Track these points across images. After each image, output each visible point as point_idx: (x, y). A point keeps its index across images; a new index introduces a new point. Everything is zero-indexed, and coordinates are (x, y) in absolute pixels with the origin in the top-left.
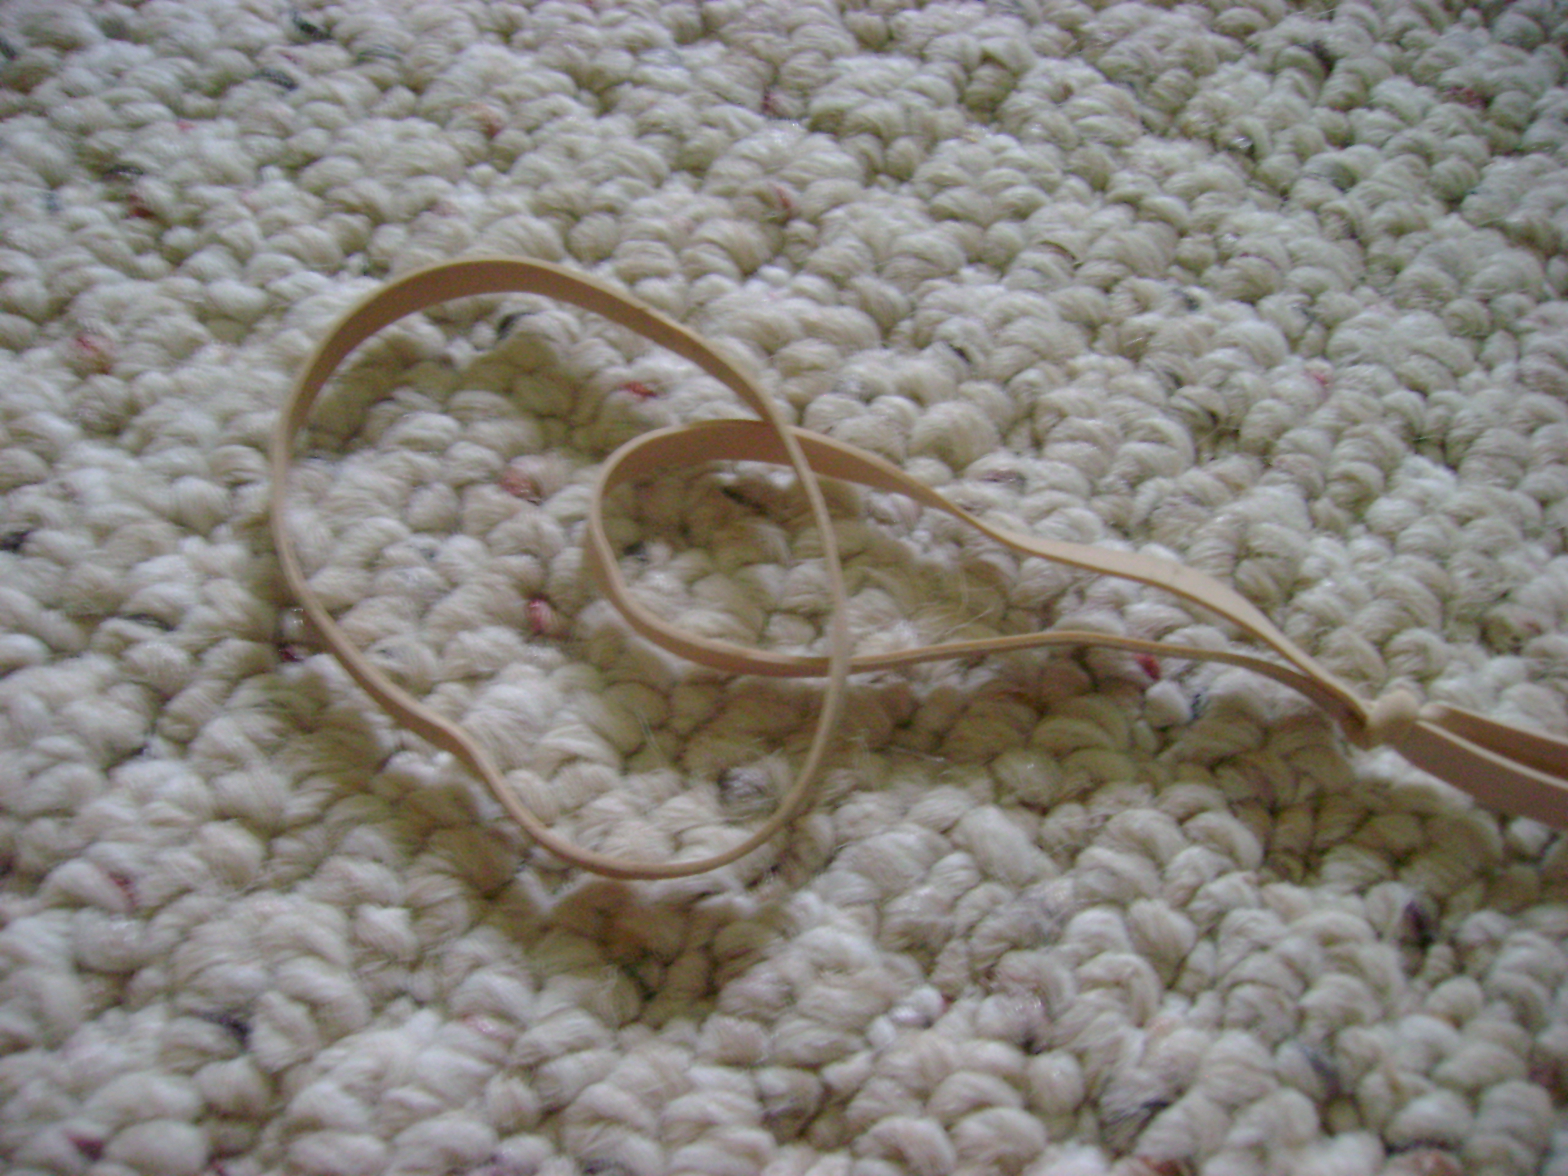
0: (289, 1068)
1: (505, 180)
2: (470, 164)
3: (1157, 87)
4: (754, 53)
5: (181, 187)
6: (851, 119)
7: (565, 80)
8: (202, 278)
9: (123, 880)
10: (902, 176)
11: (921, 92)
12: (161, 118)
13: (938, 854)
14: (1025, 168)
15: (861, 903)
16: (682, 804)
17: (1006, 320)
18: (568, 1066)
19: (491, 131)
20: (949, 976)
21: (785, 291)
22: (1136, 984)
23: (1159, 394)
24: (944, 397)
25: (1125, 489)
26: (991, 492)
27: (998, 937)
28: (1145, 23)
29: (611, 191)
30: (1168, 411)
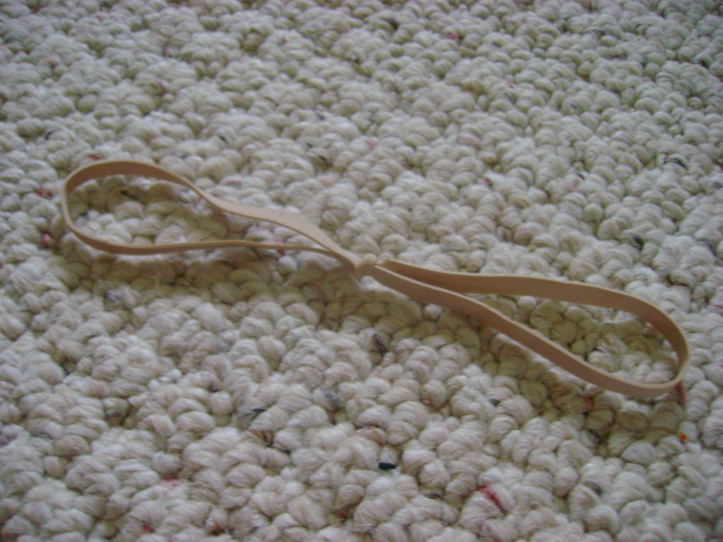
1: (56, 84)
2: (44, 79)
3: (322, 39)
6: (195, 56)
7: (85, 46)
10: (212, 76)
11: (224, 44)
13: (185, 320)
14: (261, 70)
15: (152, 338)
16: (89, 304)
17: (244, 126)
18: (31, 398)
20: (185, 366)
21: (159, 120)
22: (257, 366)
23: (302, 152)
24: (214, 155)
25: (282, 187)
26: (227, 189)
27: (204, 350)
28: (321, 14)
29: (96, 86)
30: (305, 157)
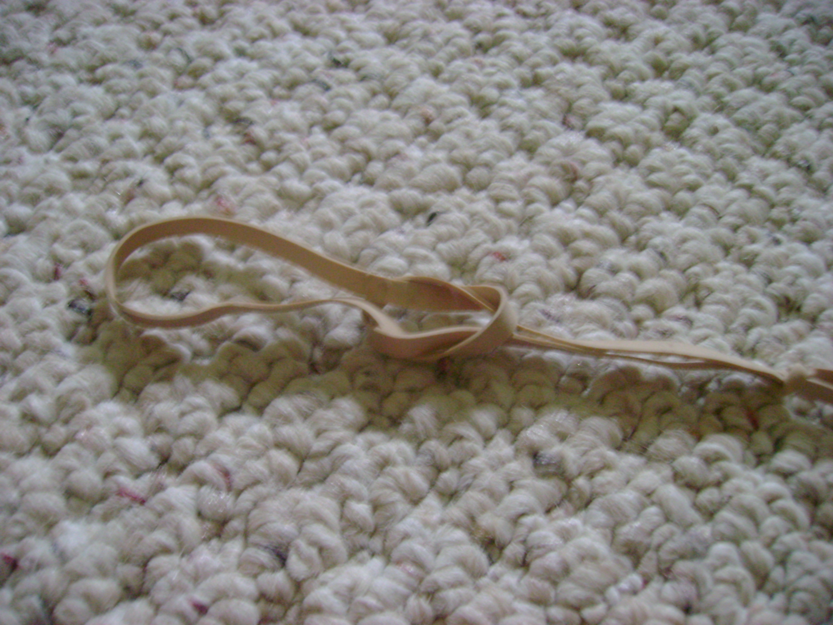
0: (304, 580)
1: (433, 146)
2: (416, 136)
3: (761, 132)
4: (560, 95)
5: (272, 132)
6: (608, 133)
7: (464, 99)
8: (281, 177)
9: (226, 474)
10: (632, 163)
11: (643, 123)
12: (261, 97)
13: (643, 506)
14: (695, 166)
15: (604, 527)
16: (514, 466)
17: (684, 240)
18: (451, 594)
19: (428, 121)
20: (646, 570)
21: (572, 215)
22: (744, 584)
23: (761, 286)
24: (652, 276)
25: (741, 331)
26: (676, 325)
27: (673, 552)
28: (755, 99)
29: (487, 156)
30: (764, 294)
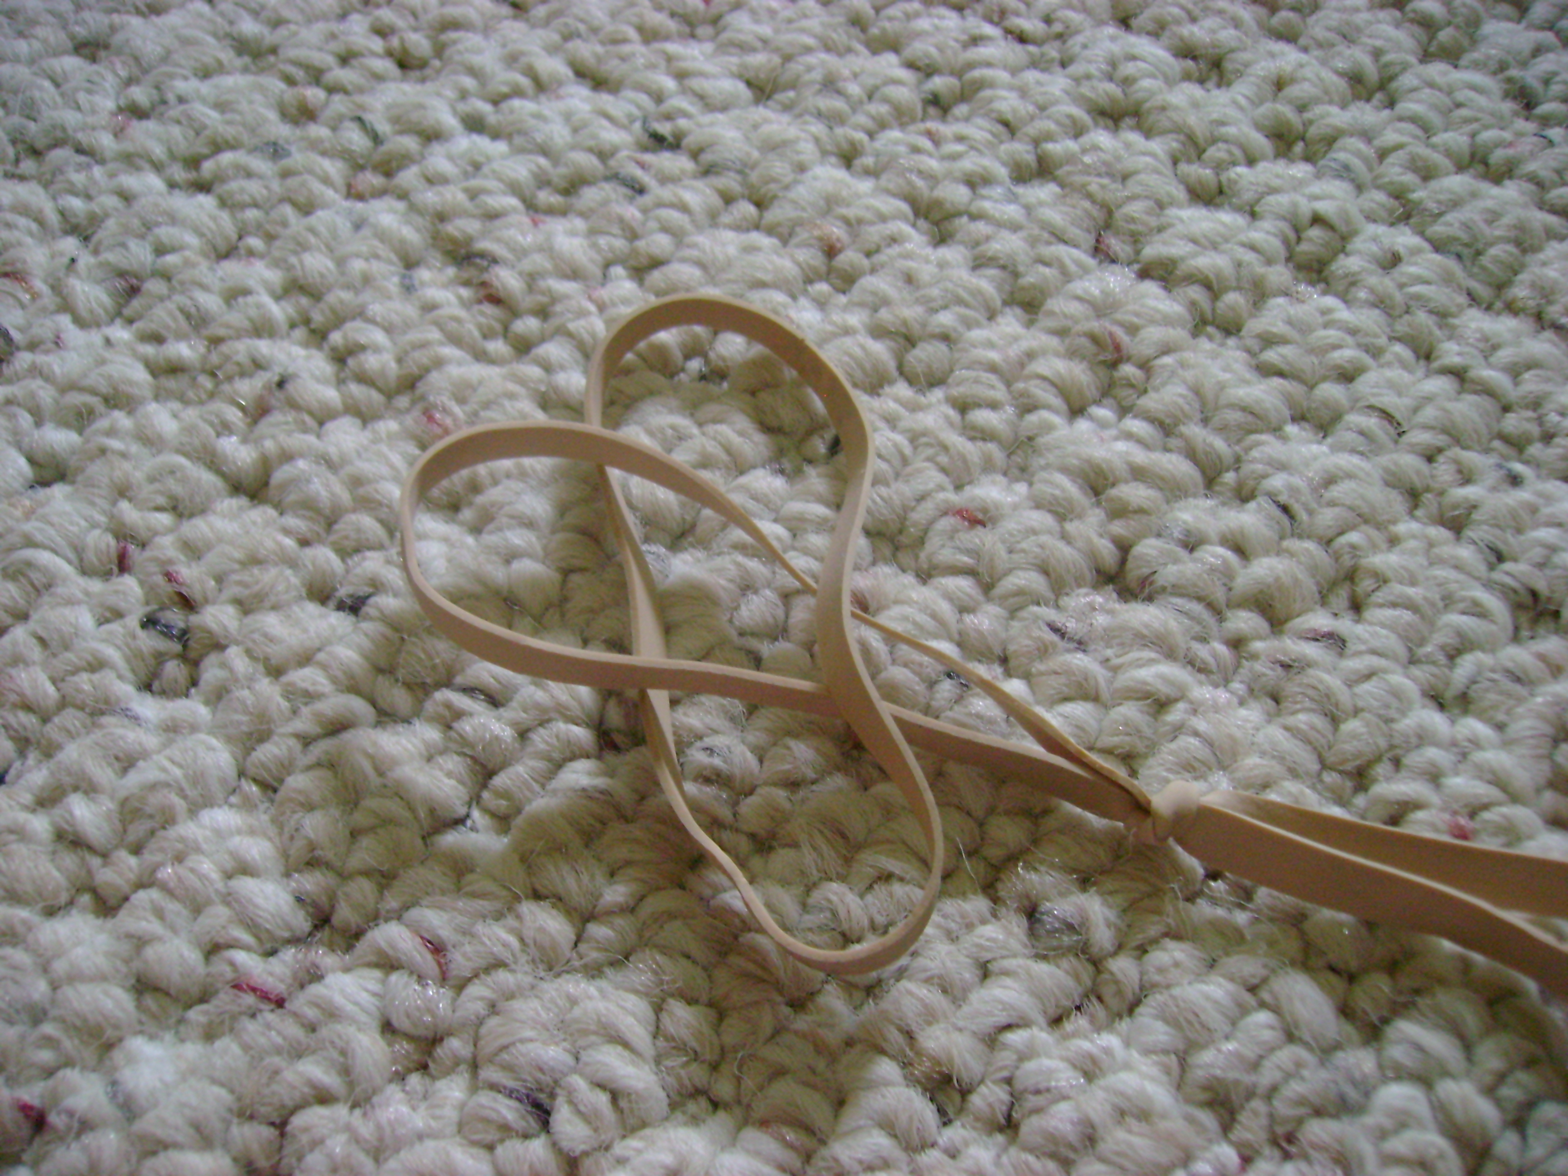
0: (586, 1154)
1: (843, 299)
2: (809, 281)
3: (1484, 260)
4: (1089, 196)
5: (531, 279)
6: (1182, 270)
7: (905, 207)
8: (548, 367)
9: (437, 948)
10: (1231, 329)
11: (1253, 248)
12: (515, 210)
13: (1244, 1010)
14: (1353, 332)
15: (1165, 1052)
16: (991, 932)
17: (1330, 481)
19: (831, 251)
20: (1248, 1136)
21: (1114, 432)
22: (1440, 1165)
23: (1482, 569)
24: (1267, 553)
25: (1442, 659)
26: (1311, 650)
27: (1301, 1101)
28: (1474, 195)
29: (946, 319)
30: (1488, 585)
